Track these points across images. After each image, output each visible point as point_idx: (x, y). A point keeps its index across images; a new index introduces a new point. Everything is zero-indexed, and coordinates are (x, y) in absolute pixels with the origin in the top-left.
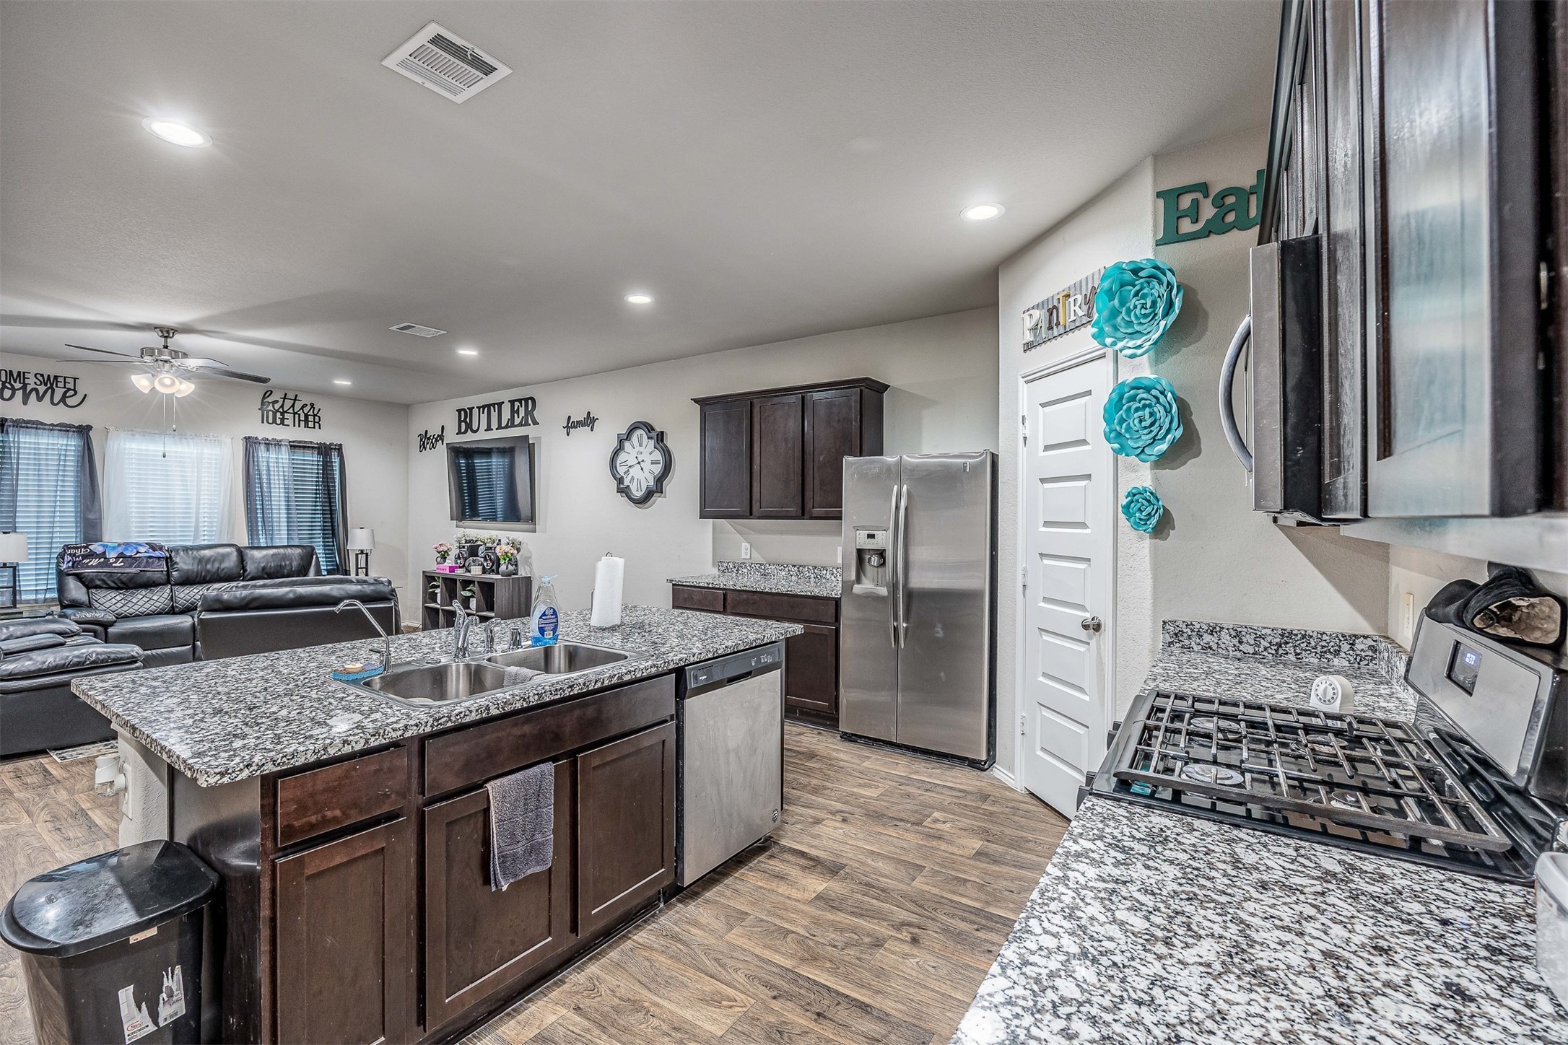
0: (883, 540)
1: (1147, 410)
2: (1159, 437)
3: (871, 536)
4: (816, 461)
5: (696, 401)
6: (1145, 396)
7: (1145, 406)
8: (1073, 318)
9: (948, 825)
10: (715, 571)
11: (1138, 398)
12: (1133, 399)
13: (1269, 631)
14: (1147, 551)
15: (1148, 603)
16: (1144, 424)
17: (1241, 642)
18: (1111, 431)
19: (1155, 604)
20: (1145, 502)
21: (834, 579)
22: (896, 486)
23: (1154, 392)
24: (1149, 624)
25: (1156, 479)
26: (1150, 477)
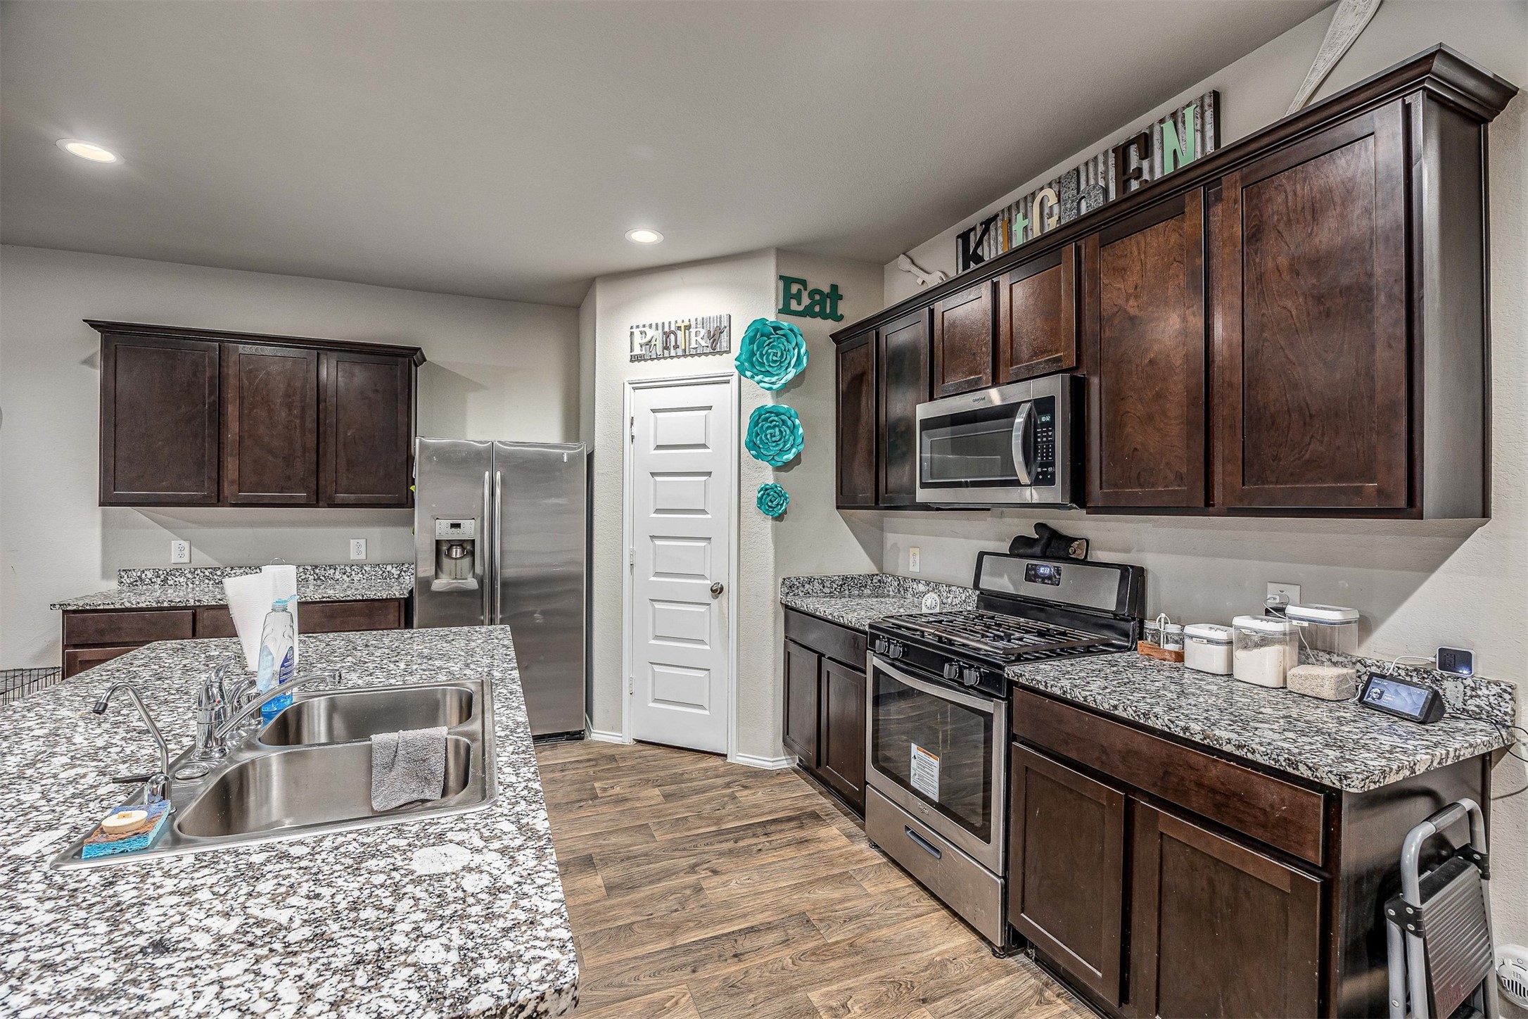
0: (469, 529)
1: (777, 429)
2: (784, 449)
3: (457, 526)
4: (341, 437)
5: (94, 324)
6: (776, 418)
7: (775, 426)
8: (694, 345)
9: (618, 788)
10: (113, 585)
11: (771, 419)
12: (766, 420)
13: (837, 578)
14: (769, 530)
15: (771, 567)
16: (774, 439)
17: (824, 587)
18: (750, 441)
19: (776, 568)
20: (776, 495)
21: (348, 579)
22: (487, 473)
23: (783, 417)
24: (771, 582)
25: (776, 479)
26: (772, 476)
